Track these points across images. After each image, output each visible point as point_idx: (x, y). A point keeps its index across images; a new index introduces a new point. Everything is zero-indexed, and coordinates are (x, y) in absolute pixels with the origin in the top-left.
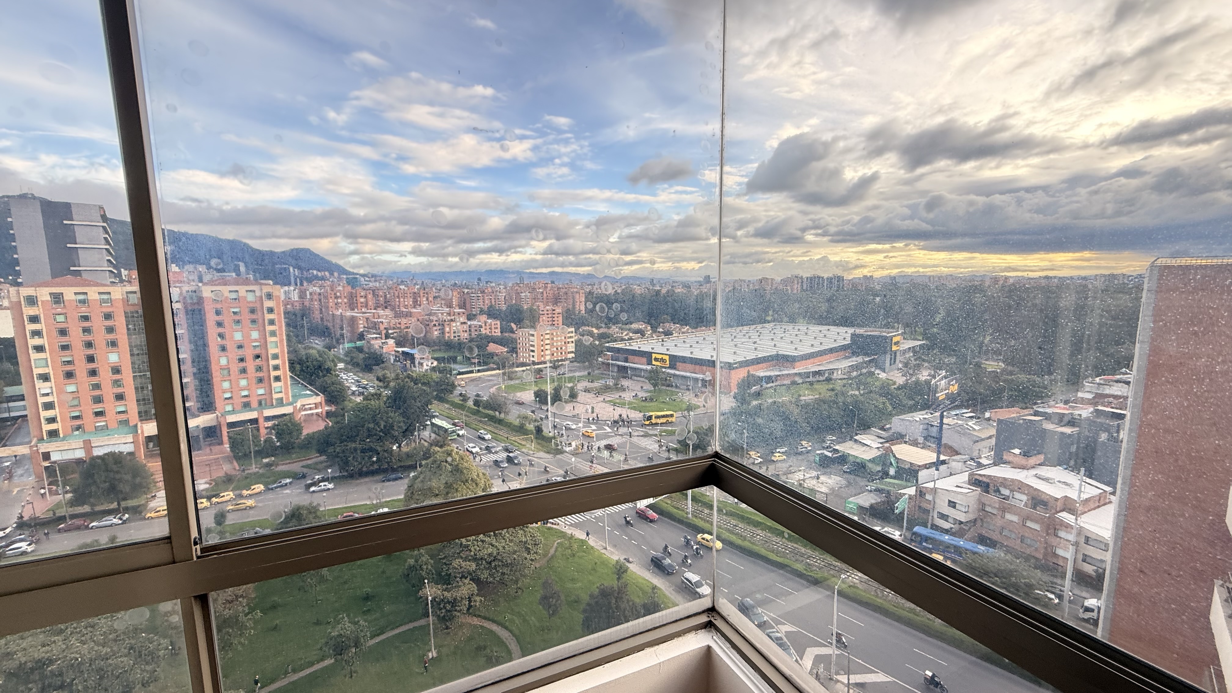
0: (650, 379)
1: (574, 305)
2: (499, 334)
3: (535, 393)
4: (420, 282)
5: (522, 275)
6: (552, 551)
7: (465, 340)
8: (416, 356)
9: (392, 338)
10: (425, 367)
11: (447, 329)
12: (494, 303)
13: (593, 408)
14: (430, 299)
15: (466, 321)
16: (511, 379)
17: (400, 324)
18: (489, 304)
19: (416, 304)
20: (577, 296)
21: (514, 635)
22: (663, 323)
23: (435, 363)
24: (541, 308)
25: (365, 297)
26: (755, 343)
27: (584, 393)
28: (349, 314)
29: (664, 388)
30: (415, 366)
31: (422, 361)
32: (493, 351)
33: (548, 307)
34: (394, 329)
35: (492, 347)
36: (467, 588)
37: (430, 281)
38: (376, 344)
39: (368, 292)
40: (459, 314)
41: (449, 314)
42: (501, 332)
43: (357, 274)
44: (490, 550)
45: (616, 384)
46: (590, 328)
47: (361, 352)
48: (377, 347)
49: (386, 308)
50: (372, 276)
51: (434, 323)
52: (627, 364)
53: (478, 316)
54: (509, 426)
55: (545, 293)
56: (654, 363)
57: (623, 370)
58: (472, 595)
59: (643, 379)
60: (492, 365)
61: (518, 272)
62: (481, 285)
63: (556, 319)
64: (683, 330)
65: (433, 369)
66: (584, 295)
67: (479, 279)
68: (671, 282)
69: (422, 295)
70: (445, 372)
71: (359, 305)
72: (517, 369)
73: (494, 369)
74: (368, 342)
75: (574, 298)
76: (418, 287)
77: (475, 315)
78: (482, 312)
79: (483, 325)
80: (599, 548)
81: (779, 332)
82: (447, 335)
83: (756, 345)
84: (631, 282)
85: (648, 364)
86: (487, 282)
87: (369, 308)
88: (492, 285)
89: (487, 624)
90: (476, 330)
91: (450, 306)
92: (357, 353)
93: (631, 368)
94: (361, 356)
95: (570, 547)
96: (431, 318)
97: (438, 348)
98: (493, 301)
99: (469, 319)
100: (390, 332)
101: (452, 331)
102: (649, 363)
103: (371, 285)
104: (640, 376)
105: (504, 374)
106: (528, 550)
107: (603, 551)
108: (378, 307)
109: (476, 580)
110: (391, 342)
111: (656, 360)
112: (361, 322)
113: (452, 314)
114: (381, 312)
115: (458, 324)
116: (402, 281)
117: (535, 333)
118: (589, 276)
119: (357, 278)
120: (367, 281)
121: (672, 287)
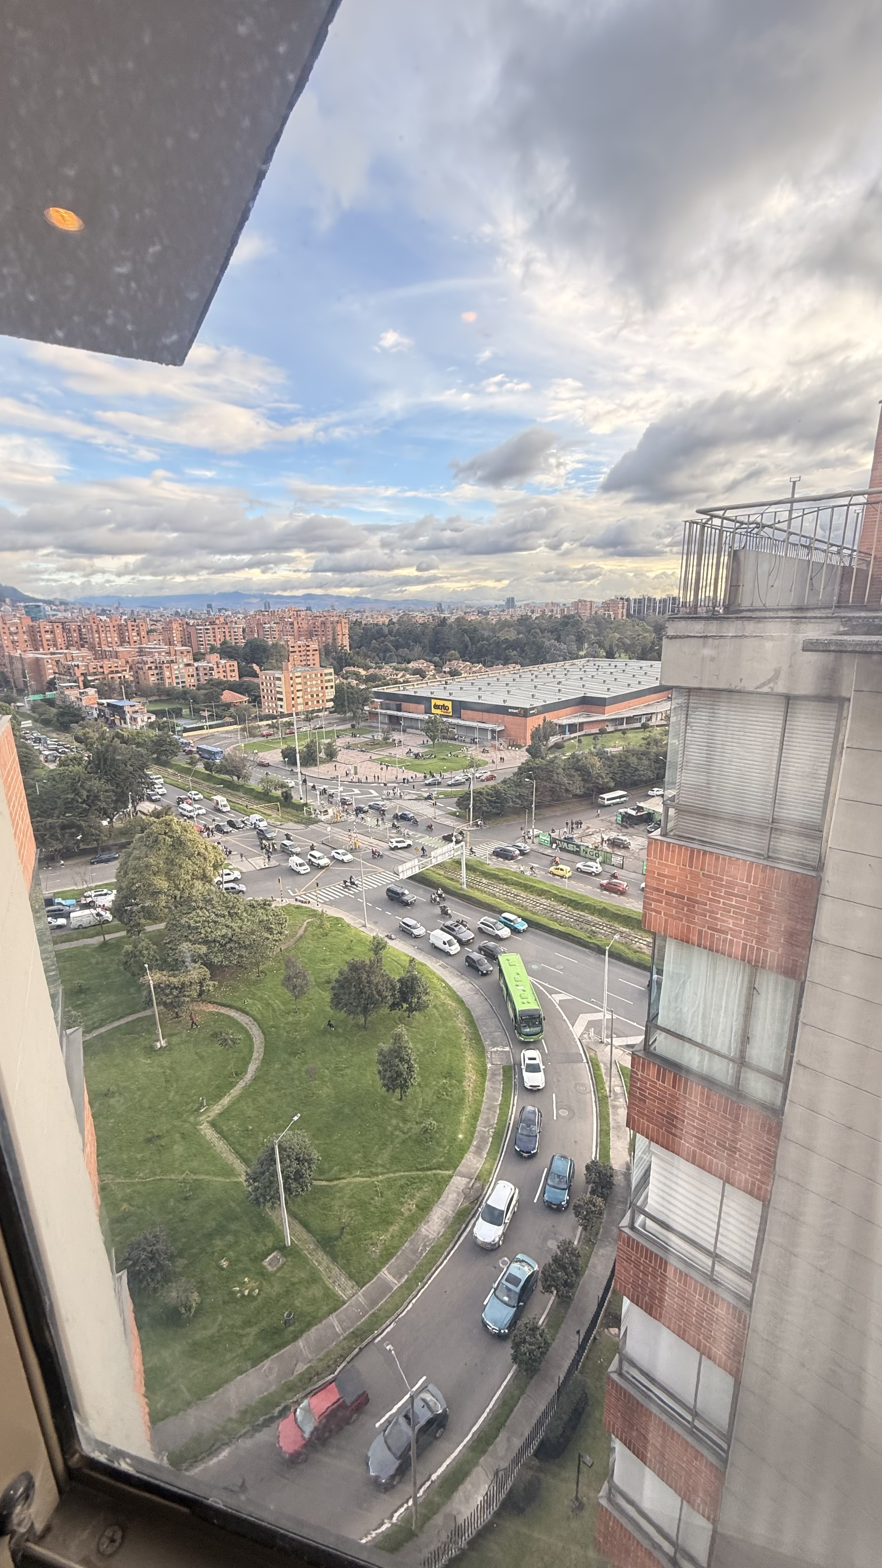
0: (427, 731)
1: (334, 639)
2: (237, 679)
3: (282, 752)
4: (128, 611)
5: (268, 600)
6: (301, 932)
7: (192, 688)
8: (126, 709)
9: (93, 686)
10: (140, 723)
11: (167, 674)
12: (228, 638)
13: (356, 768)
14: (143, 634)
15: (192, 662)
16: (252, 735)
17: (101, 667)
18: (222, 640)
19: (122, 642)
20: (339, 628)
21: (255, 1020)
22: (450, 661)
23: (153, 718)
24: (290, 644)
25: (52, 632)
26: (559, 683)
27: (346, 751)
28: (31, 655)
29: (445, 741)
30: (125, 723)
31: (135, 716)
32: (228, 701)
33: (299, 643)
34: (95, 674)
35: (228, 696)
36: (196, 972)
37: (142, 609)
38: (72, 695)
39: (55, 625)
40: (182, 653)
41: (169, 653)
42: (240, 677)
43: (40, 601)
44: (224, 931)
45: (386, 739)
46: (356, 669)
47: (54, 707)
48: (73, 698)
49: (83, 646)
50: (62, 603)
51: (150, 665)
52: (400, 714)
53: (207, 656)
54: (250, 792)
55: (295, 623)
56: (433, 711)
57: (394, 721)
58: (204, 979)
59: (418, 732)
60: (228, 719)
61: (262, 597)
62: (212, 614)
63: (311, 657)
64: (474, 669)
65: (151, 725)
66: (347, 625)
67: (210, 606)
68: (464, 606)
69: (130, 628)
70: (166, 729)
71: (45, 643)
72: (261, 723)
73: (231, 724)
74: (62, 693)
75: (334, 629)
76: (126, 617)
77: (204, 654)
78: (213, 650)
79: (215, 667)
80: (358, 926)
81: (591, 669)
82: (167, 681)
83: (560, 686)
84: (413, 607)
85: (426, 713)
86: (220, 610)
87: (59, 647)
88: (227, 613)
89: (223, 1010)
90: (206, 674)
91: (170, 643)
92: (48, 707)
93: (405, 718)
94: (54, 710)
95: (320, 926)
96: (145, 658)
97: (157, 698)
98: (227, 634)
99: (195, 660)
100: (89, 678)
101: (174, 677)
102: (428, 711)
103: (60, 615)
104: (417, 729)
105: (243, 730)
106: (270, 930)
107: (363, 929)
108: (72, 645)
109: (209, 965)
110: (92, 691)
111: (436, 707)
112: (50, 666)
113: (173, 653)
114: (74, 652)
115: (181, 666)
116: (103, 610)
117: (282, 676)
118: (358, 600)
119: (38, 606)
120: (54, 610)
121: (465, 613)
